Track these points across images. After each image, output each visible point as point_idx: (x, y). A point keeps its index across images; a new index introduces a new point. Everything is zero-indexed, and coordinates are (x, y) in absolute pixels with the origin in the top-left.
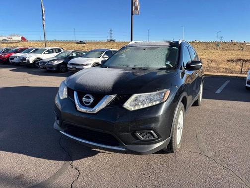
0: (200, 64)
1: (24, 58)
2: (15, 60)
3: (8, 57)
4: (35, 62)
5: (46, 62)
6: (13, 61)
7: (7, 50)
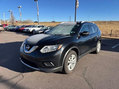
0: (88, 33)
1: (28, 30)
2: (25, 31)
3: (23, 29)
4: (32, 31)
5: (36, 32)
6: (24, 31)
7: (23, 26)
